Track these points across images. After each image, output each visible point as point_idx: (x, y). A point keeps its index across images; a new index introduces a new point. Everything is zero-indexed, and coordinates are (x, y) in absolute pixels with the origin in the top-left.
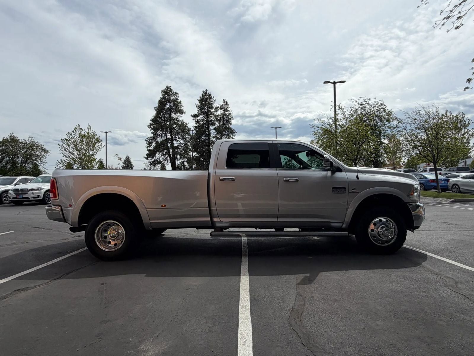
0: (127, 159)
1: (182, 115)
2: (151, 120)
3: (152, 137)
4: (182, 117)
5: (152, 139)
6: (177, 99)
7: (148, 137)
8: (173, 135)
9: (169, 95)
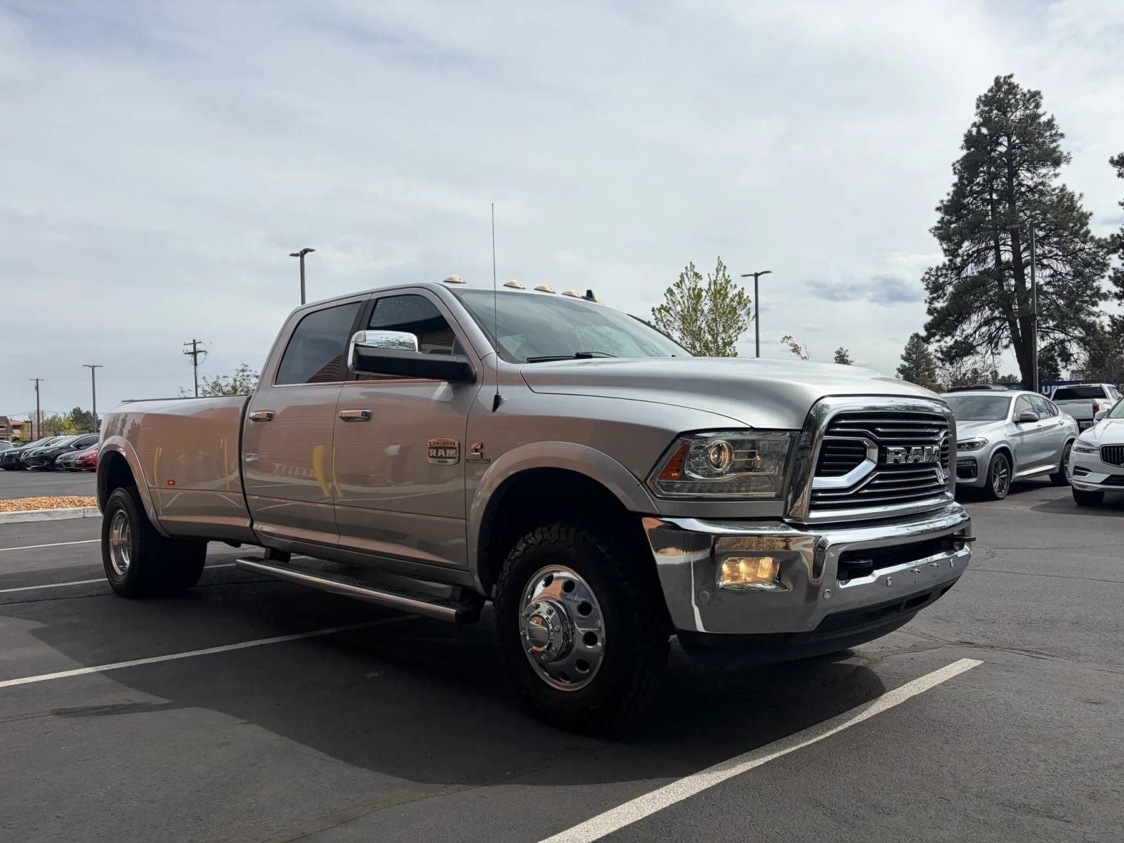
0: (913, 346)
1: (1058, 170)
2: (938, 209)
3: (944, 265)
4: (1059, 177)
5: (944, 272)
6: (1037, 116)
7: (931, 269)
8: (1022, 248)
9: (1003, 107)
